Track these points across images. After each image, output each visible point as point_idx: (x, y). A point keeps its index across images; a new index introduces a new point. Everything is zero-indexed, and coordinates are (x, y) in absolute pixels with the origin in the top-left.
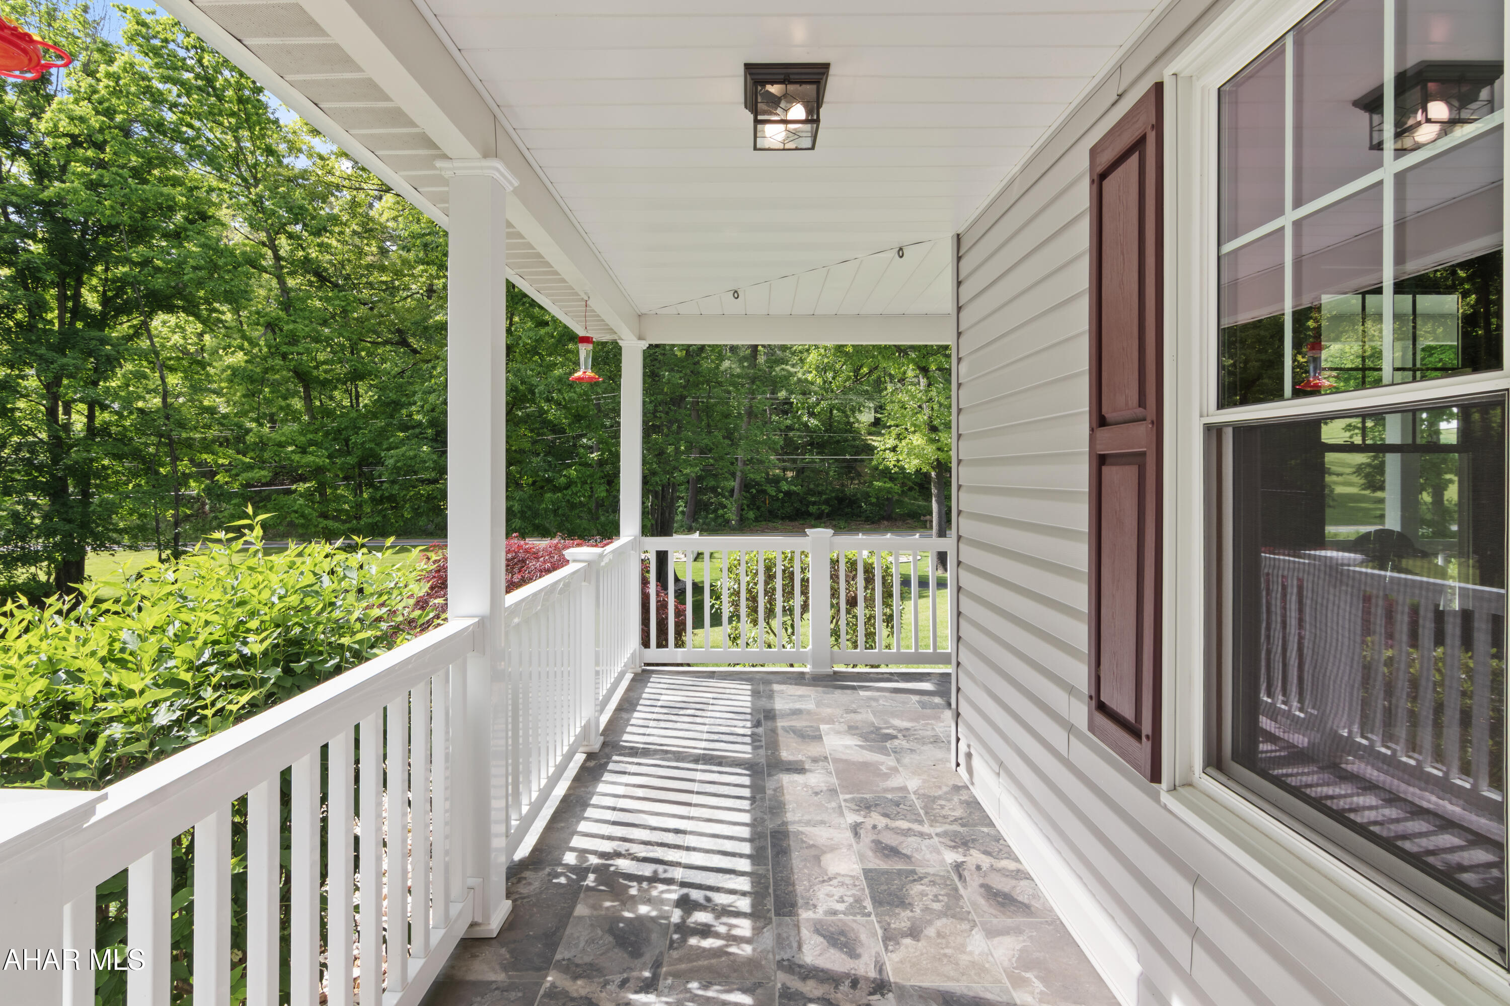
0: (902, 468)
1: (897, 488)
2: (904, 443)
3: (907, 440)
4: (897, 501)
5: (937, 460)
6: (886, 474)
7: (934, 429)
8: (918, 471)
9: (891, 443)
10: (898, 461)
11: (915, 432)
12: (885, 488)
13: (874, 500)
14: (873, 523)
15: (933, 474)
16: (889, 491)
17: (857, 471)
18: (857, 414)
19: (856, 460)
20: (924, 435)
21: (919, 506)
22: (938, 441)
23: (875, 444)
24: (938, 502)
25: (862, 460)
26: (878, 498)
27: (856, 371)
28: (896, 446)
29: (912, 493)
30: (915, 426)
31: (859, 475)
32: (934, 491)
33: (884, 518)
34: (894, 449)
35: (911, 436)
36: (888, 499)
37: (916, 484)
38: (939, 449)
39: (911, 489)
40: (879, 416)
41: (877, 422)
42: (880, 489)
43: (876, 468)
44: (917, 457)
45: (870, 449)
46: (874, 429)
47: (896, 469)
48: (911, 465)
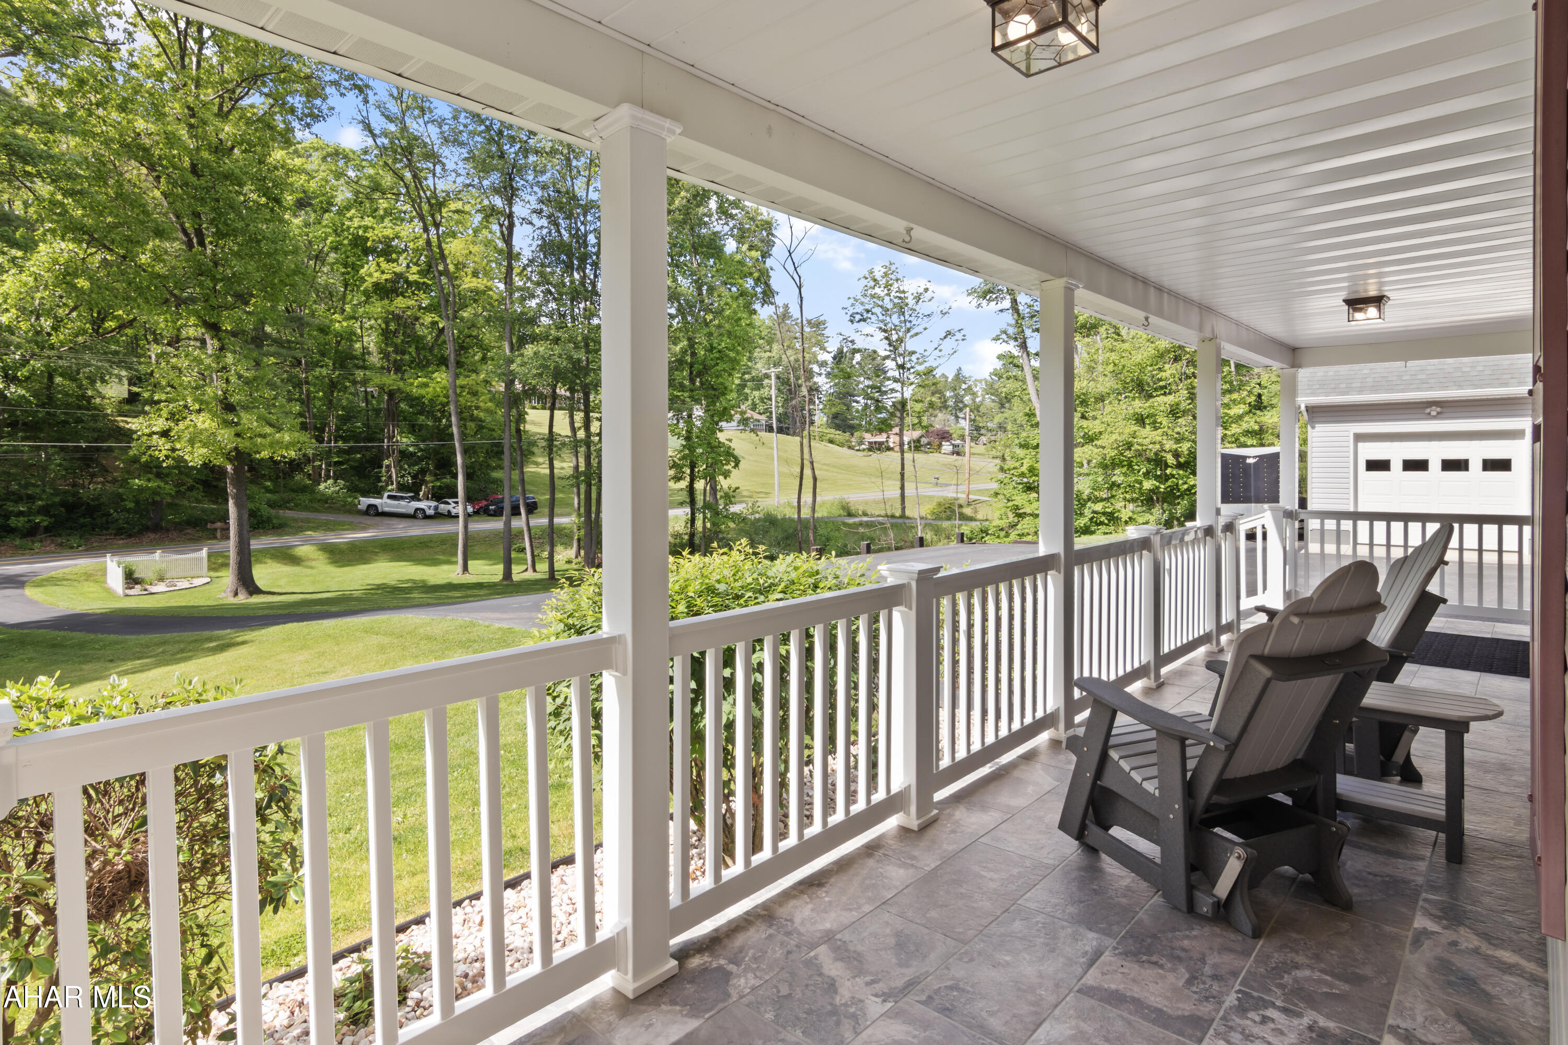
0: (181, 459)
1: (169, 488)
2: (182, 425)
3: (187, 422)
4: (170, 505)
5: (236, 449)
6: (153, 468)
7: (229, 408)
8: (206, 466)
9: (160, 424)
10: (173, 450)
11: (199, 411)
12: (148, 488)
13: (130, 505)
14: (130, 536)
15: (229, 468)
16: (155, 492)
17: (99, 464)
18: (98, 384)
19: (98, 449)
20: (214, 415)
21: (204, 511)
22: (237, 424)
23: (134, 427)
24: (237, 504)
25: (110, 449)
26: (137, 502)
27: (97, 323)
28: (169, 430)
29: (194, 493)
30: (201, 402)
31: (105, 470)
32: (230, 490)
33: (145, 529)
34: (165, 434)
35: (193, 417)
36: (154, 503)
37: (197, 481)
38: (238, 435)
39: (191, 489)
40: (135, 389)
41: (133, 398)
42: (141, 489)
43: (135, 460)
44: (205, 445)
45: (127, 435)
46: (127, 407)
47: (170, 462)
48: (196, 456)
